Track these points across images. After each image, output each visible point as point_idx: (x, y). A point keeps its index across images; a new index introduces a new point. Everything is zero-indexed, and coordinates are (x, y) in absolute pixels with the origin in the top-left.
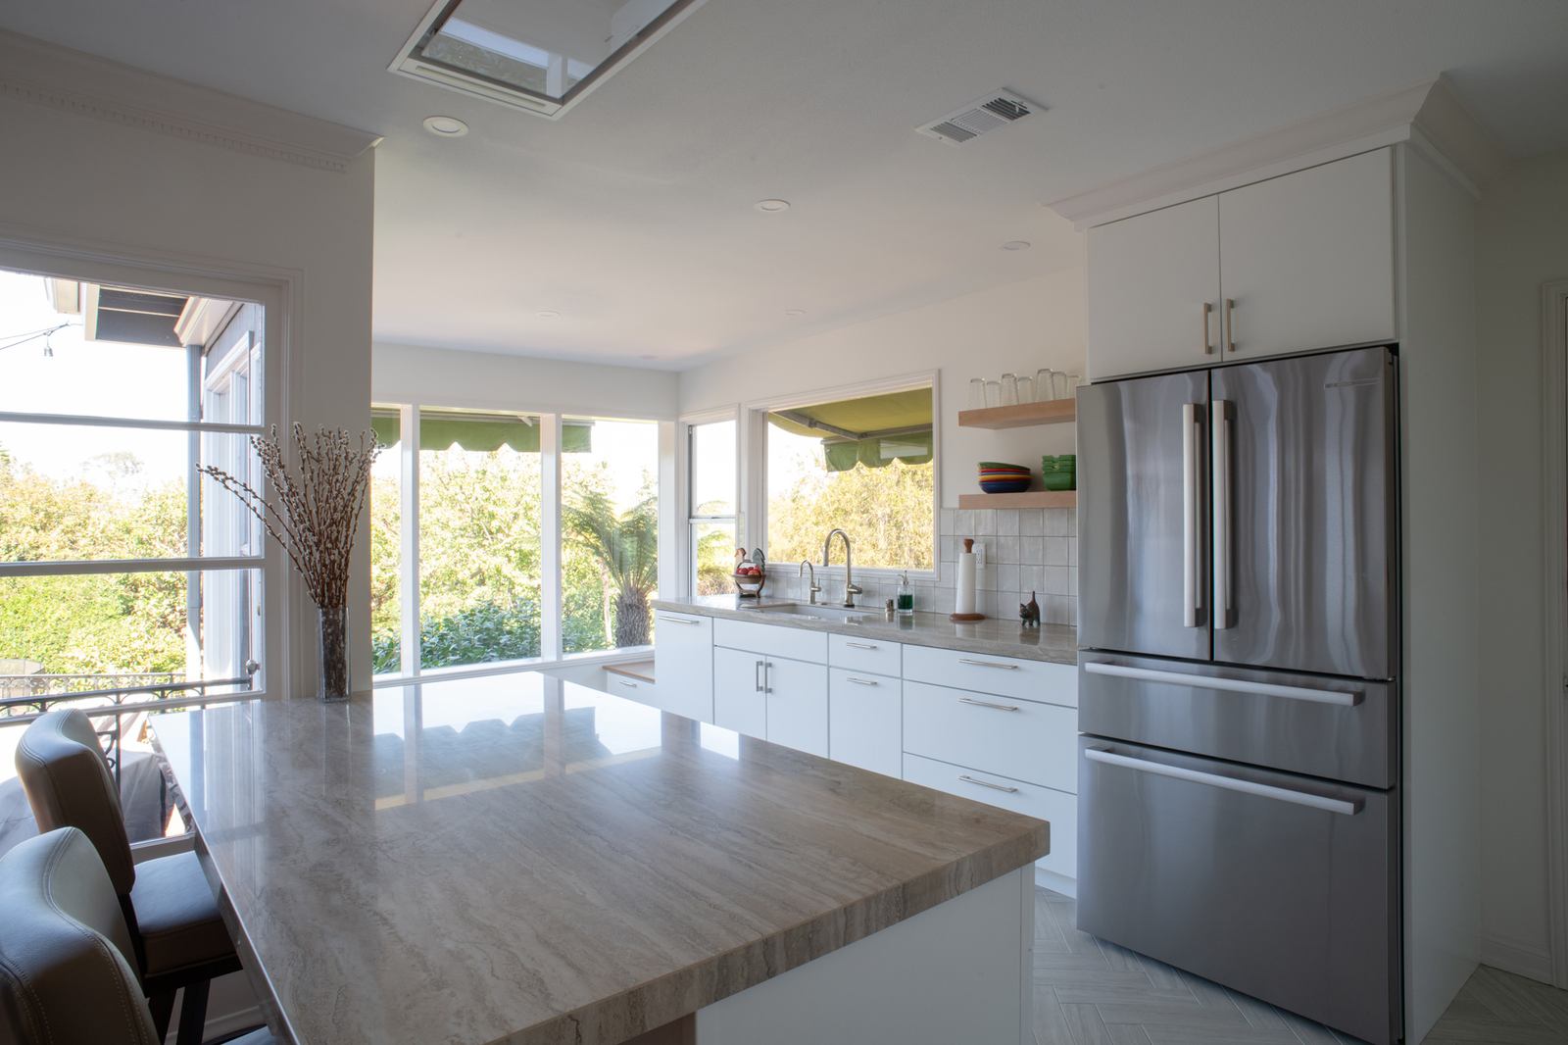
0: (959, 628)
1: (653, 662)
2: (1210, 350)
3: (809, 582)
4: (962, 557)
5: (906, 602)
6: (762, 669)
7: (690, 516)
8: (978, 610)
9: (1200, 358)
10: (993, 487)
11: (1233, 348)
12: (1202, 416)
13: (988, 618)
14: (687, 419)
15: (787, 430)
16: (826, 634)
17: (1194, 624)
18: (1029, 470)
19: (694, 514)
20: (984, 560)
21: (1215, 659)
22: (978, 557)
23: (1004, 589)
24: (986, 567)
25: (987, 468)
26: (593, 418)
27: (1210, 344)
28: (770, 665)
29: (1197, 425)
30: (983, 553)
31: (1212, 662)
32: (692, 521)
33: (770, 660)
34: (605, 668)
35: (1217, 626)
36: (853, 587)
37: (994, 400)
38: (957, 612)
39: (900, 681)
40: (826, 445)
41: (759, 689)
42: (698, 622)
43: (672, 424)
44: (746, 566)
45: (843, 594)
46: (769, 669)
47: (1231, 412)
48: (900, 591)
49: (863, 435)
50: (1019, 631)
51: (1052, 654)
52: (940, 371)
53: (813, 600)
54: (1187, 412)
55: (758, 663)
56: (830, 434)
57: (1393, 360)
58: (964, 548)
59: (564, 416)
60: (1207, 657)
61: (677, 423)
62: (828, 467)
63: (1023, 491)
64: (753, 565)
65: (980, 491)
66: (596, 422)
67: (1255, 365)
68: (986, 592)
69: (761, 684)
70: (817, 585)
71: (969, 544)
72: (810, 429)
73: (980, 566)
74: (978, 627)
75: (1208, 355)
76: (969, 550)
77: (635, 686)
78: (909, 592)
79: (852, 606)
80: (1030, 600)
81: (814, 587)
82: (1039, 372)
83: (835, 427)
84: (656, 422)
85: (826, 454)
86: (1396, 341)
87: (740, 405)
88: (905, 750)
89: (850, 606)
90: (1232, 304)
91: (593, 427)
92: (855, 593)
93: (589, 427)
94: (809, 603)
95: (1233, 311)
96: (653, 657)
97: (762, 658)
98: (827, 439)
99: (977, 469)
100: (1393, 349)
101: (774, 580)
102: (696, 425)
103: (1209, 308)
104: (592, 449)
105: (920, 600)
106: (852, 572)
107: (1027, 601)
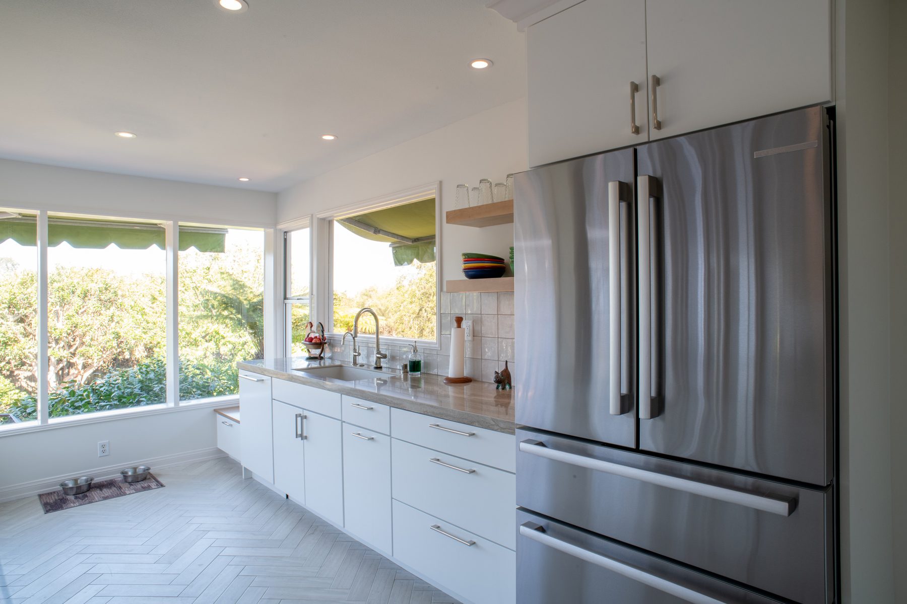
0: (451, 390)
1: (238, 407)
2: (637, 130)
3: (352, 347)
4: (454, 331)
5: (415, 366)
6: (299, 419)
7: (285, 298)
8: (466, 373)
9: (627, 137)
10: (475, 274)
11: (659, 126)
12: (627, 193)
13: (476, 381)
14: (283, 226)
15: (361, 236)
16: (340, 394)
17: (619, 411)
18: (503, 260)
19: (288, 296)
20: (471, 333)
21: (641, 448)
22: (466, 331)
23: (486, 357)
24: (473, 340)
25: (469, 258)
26: (226, 227)
27: (637, 124)
28: (306, 417)
29: (624, 205)
30: (471, 328)
31: (637, 450)
32: (287, 301)
33: (306, 413)
34: (216, 411)
35: (641, 416)
36: (381, 354)
37: (474, 201)
38: (449, 376)
39: (389, 438)
40: (394, 248)
41: (297, 436)
42: (263, 380)
43: (272, 230)
44: (312, 335)
45: (373, 357)
46: (305, 420)
47: (656, 187)
48: (411, 357)
49: (416, 240)
50: (494, 393)
51: (502, 425)
52: (441, 182)
53: (355, 363)
54: (612, 190)
55: (296, 415)
56: (395, 240)
57: (830, 123)
58: (455, 324)
59: (181, 223)
60: (633, 446)
61: (276, 230)
62: (395, 262)
63: (500, 277)
64: (317, 335)
65: (463, 277)
66: (229, 230)
67: (682, 138)
68: (474, 360)
69: (299, 432)
70: (357, 351)
71: (459, 320)
72: (374, 234)
73: (468, 338)
74: (467, 388)
75: (634, 135)
76: (459, 326)
77: (231, 425)
78: (418, 358)
79: (381, 368)
80: (504, 368)
81: (356, 352)
82: (508, 176)
83: (394, 234)
84: (263, 229)
85: (394, 254)
86: (832, 104)
87: (312, 215)
88: (393, 497)
89: (379, 368)
90: (657, 81)
91: (227, 235)
92: (381, 358)
93: (224, 235)
94: (352, 364)
95: (658, 89)
96: (239, 403)
97: (300, 411)
98: (393, 243)
99: (462, 258)
100: (831, 112)
101: (332, 346)
102: (290, 231)
103: (635, 88)
104: (226, 249)
105: (427, 365)
106: (380, 341)
107: (500, 370)
